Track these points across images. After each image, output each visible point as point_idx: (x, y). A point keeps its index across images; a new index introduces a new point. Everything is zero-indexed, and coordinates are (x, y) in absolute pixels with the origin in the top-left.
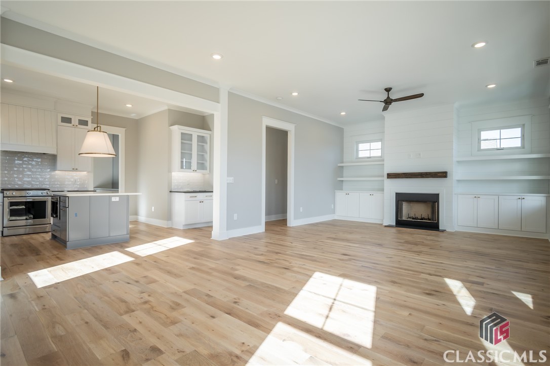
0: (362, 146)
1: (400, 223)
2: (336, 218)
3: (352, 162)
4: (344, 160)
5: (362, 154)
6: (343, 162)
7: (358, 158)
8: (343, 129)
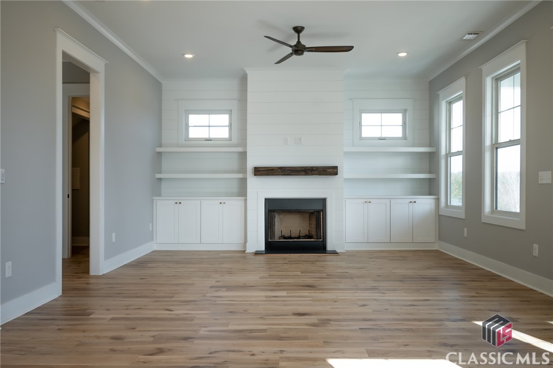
0: (193, 119)
1: (272, 247)
2: (156, 247)
3: (178, 146)
4: (163, 141)
5: (194, 133)
6: (161, 146)
7: (188, 139)
8: (161, 84)
